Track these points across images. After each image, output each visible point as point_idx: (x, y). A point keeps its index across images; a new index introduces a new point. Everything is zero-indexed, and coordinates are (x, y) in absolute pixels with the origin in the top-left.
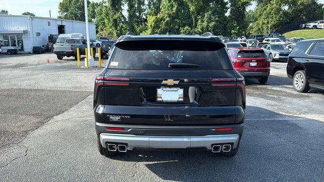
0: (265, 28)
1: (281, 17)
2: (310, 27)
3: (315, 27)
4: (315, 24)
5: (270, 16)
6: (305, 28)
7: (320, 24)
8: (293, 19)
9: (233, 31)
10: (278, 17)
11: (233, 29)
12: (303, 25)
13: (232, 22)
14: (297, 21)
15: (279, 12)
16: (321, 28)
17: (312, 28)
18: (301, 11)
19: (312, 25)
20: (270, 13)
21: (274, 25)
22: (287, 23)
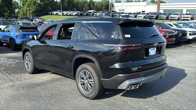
0: (28, 13)
1: (37, 7)
2: (54, 14)
3: (57, 14)
4: (57, 13)
5: (30, 6)
6: (52, 14)
7: (60, 13)
8: (44, 9)
9: (5, 14)
10: (35, 7)
11: (5, 13)
12: (50, 13)
13: (4, 7)
14: (46, 10)
15: (36, 4)
16: (60, 15)
17: (55, 15)
18: (47, 4)
19: (55, 13)
20: (30, 4)
21: (33, 12)
22: (41, 11)
